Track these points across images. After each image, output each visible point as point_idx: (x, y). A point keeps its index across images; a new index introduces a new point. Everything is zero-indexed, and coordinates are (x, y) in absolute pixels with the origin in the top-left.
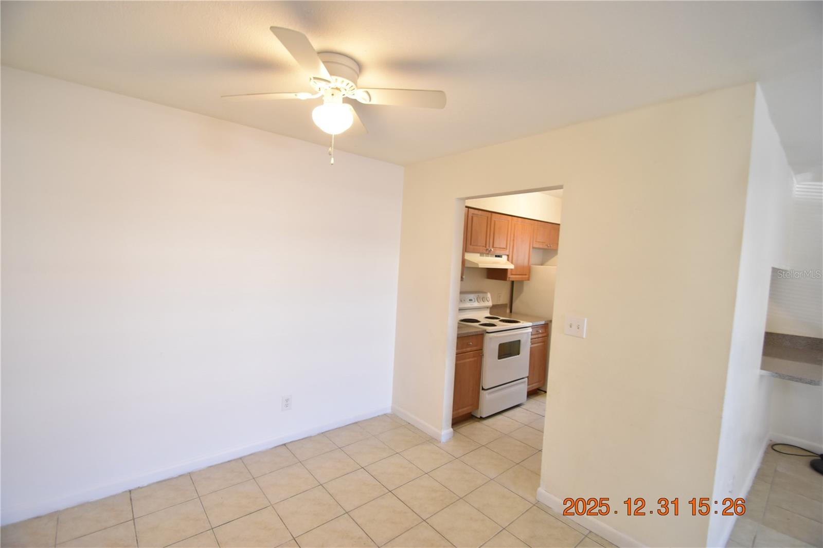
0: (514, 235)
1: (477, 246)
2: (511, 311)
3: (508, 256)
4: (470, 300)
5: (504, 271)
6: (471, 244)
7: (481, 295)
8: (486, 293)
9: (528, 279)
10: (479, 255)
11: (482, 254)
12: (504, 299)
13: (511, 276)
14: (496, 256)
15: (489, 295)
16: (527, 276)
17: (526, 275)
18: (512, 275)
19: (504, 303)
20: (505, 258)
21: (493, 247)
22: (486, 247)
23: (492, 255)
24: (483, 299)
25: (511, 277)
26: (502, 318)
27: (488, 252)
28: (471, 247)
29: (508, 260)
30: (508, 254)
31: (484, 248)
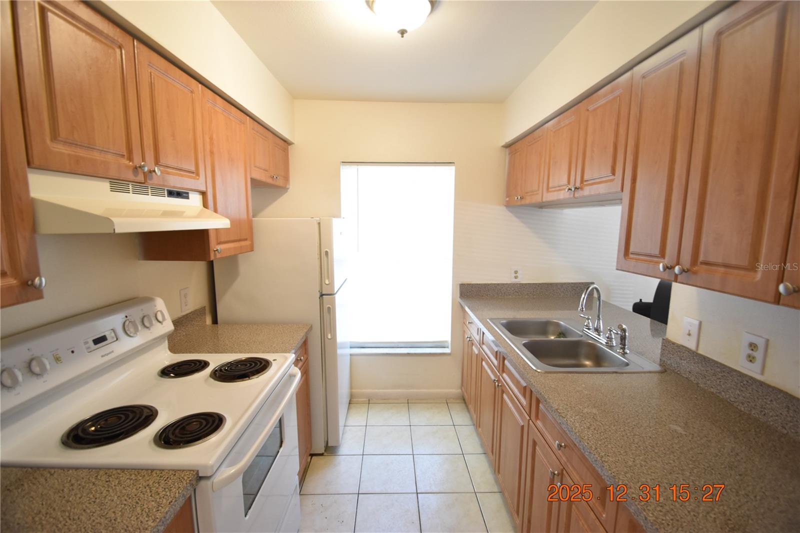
0: (211, 139)
1: (90, 147)
2: (215, 321)
3: (204, 194)
4: (98, 341)
5: (202, 235)
6: (55, 136)
7: (135, 313)
8: (148, 300)
9: (251, 249)
10: (105, 185)
11: (118, 184)
12: (196, 298)
13: (219, 247)
14: (171, 194)
15: (160, 304)
16: (248, 243)
17: (246, 240)
18: (219, 243)
19: (197, 307)
20: (195, 199)
21: (157, 162)
22: (130, 159)
23: (157, 191)
24: (145, 322)
25: (218, 249)
26: (216, 360)
27: (141, 178)
28: (60, 148)
29: (205, 205)
30: (204, 189)
31: (125, 161)
